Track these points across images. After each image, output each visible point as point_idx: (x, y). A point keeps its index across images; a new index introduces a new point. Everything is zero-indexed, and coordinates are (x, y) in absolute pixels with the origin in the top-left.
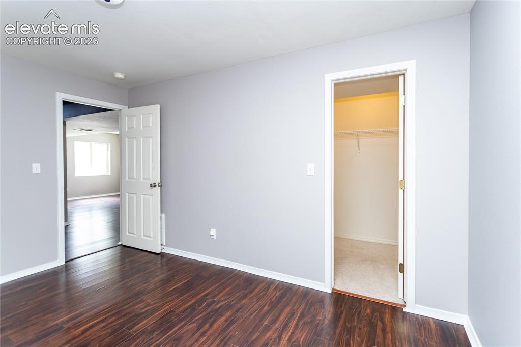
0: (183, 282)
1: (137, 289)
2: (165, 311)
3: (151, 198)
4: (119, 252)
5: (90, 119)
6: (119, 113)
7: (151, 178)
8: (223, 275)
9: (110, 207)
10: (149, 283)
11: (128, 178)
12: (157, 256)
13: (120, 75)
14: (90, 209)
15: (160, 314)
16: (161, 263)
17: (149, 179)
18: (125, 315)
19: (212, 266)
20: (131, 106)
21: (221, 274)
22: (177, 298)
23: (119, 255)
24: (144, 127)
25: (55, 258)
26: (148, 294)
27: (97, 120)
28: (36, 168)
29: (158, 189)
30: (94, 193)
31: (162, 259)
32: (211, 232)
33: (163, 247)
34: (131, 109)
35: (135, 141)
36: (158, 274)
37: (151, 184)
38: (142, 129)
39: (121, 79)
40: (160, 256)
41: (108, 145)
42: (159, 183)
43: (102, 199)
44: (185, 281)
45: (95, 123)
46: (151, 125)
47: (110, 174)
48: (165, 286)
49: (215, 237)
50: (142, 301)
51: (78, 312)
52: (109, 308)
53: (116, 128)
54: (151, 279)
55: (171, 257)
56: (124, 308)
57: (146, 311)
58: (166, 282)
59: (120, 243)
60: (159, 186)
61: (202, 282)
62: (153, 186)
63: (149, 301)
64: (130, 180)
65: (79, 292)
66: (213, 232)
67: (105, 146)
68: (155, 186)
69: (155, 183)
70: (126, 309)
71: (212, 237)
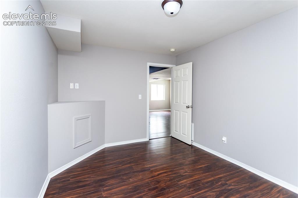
0: (205, 165)
1: (181, 161)
2: (196, 179)
3: (187, 114)
4: (170, 140)
5: (158, 73)
6: (172, 69)
7: (187, 103)
8: (232, 168)
9: (165, 116)
10: (186, 160)
11: (175, 102)
12: (189, 146)
13: (173, 50)
14: (157, 116)
15: (193, 179)
16: (192, 150)
17: (186, 103)
18: (175, 174)
19: (223, 160)
20: (177, 65)
21: (230, 167)
22: (203, 173)
23: (170, 141)
24: (183, 75)
25: (145, 137)
26: (186, 166)
27: (161, 74)
28: (140, 97)
29: (190, 109)
30: (158, 109)
31: (192, 149)
32: (223, 139)
33: (192, 142)
34: (177, 66)
35: (179, 83)
36: (190, 156)
37: (187, 106)
38: (182, 76)
39: (173, 52)
40: (191, 146)
41: (164, 85)
42: (191, 106)
43: (161, 112)
44: (207, 165)
45: (160, 75)
46: (187, 74)
47: (165, 100)
48: (195, 164)
49: (226, 142)
50: (183, 169)
51: (155, 164)
52: (168, 167)
53: (170, 77)
54: (186, 158)
55: (197, 148)
56: (175, 169)
57: (186, 175)
58: (195, 162)
59: (171, 135)
60: (191, 107)
61: (217, 169)
62: (188, 107)
63: (187, 170)
64: (176, 103)
65: (155, 155)
66: (224, 139)
67: (163, 86)
68: (189, 108)
69: (189, 106)
70: (176, 170)
71: (223, 142)
